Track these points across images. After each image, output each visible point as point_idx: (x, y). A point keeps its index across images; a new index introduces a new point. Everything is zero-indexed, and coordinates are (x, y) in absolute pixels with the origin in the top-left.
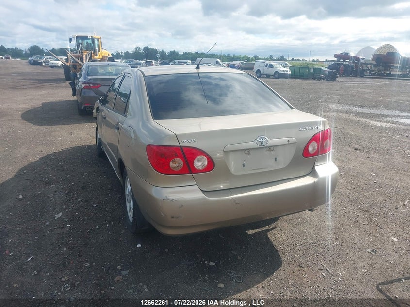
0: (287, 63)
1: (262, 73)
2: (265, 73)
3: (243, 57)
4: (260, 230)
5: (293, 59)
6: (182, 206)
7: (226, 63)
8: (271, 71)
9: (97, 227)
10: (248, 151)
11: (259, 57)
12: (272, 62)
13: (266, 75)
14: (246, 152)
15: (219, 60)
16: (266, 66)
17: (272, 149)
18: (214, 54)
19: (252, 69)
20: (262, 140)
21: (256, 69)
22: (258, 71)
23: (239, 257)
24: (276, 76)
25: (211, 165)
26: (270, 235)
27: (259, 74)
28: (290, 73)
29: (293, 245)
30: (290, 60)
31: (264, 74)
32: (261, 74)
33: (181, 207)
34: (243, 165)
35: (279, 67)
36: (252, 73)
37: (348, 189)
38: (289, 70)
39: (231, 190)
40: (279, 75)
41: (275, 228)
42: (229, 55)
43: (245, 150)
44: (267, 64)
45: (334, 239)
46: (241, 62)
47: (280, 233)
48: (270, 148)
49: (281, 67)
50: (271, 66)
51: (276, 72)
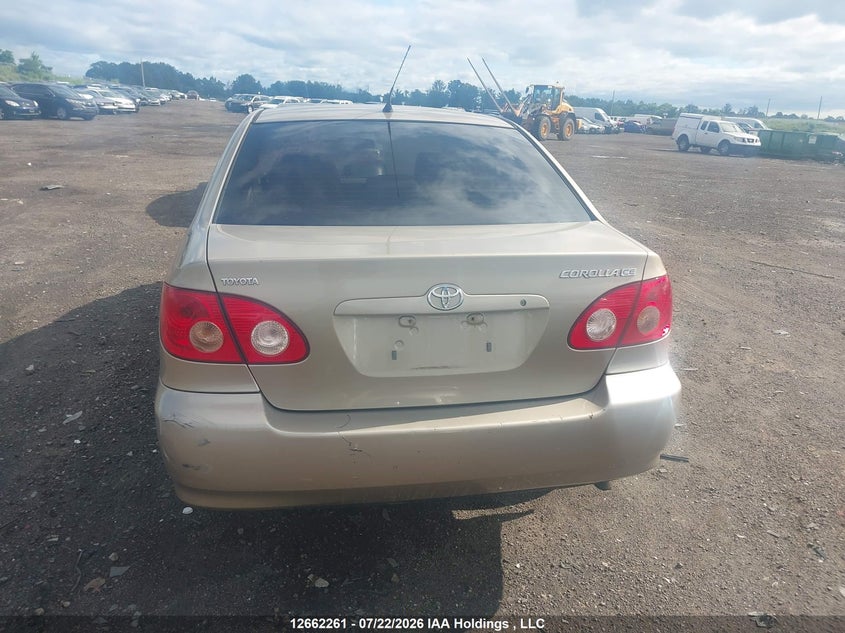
0: (760, 122)
1: (690, 142)
2: (699, 141)
3: (660, 107)
4: (488, 512)
5: (779, 115)
6: (207, 442)
7: (619, 118)
8: (714, 139)
9: (130, 454)
10: (409, 319)
11: (700, 108)
12: (717, 120)
13: (701, 147)
14: (404, 321)
15: (601, 111)
16: (703, 128)
17: (479, 318)
18: (598, 100)
19: (669, 133)
20: (443, 295)
21: (677, 134)
22: (684, 137)
23: (395, 575)
24: (724, 149)
25: (299, 347)
26: (507, 531)
27: (684, 144)
28: (759, 144)
29: (552, 566)
30: (773, 117)
31: (695, 146)
32: (688, 145)
33: (204, 444)
34: (394, 355)
35: (733, 132)
36: (671, 141)
37: (776, 434)
38: (755, 137)
39: (350, 414)
40: (729, 149)
41: (532, 512)
42: (630, 102)
43: (401, 316)
44: (706, 123)
45: (671, 567)
46: (653, 119)
47: (537, 527)
48: (473, 317)
49: (738, 129)
50: (714, 128)
51: (725, 142)
